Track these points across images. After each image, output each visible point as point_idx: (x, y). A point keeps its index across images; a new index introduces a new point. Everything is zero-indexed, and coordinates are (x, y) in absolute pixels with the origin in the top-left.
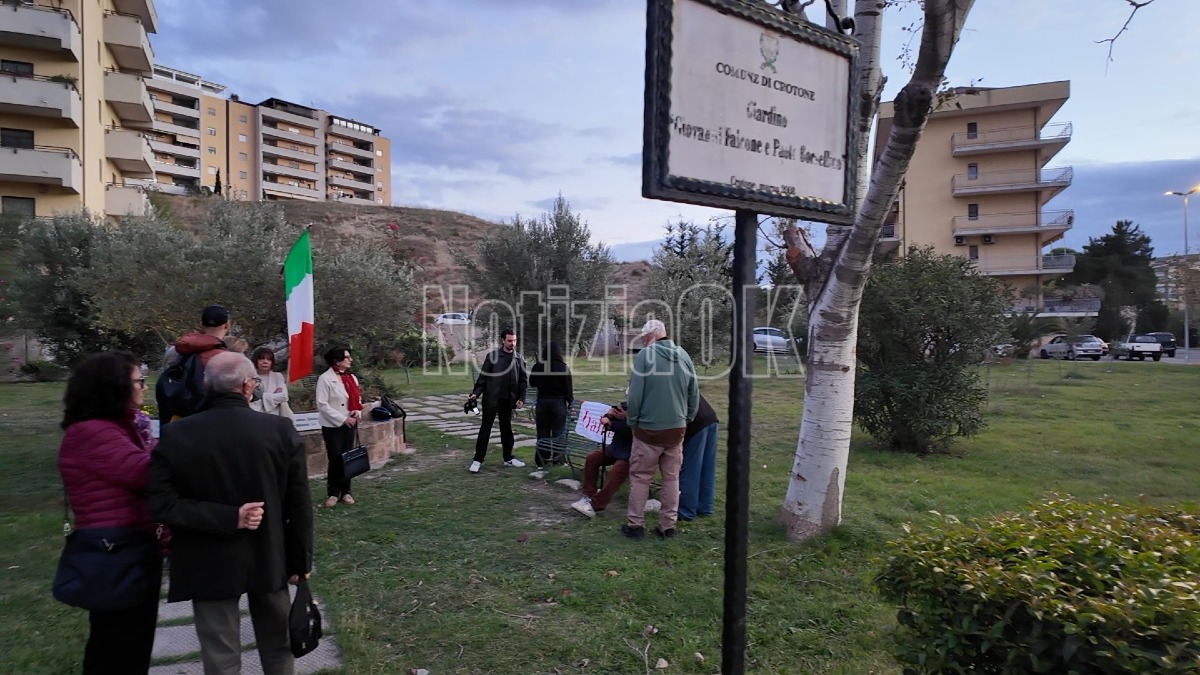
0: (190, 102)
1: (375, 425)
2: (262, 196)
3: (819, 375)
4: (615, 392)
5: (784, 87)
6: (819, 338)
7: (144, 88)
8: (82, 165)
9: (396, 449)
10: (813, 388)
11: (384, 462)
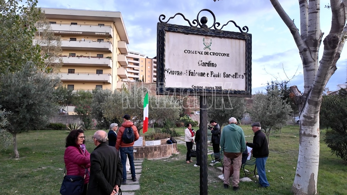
0: (137, 60)
1: (167, 145)
2: (153, 81)
3: (304, 138)
4: (247, 137)
5: (214, 54)
6: (303, 125)
7: (126, 57)
8: (112, 77)
9: (174, 152)
10: (302, 143)
11: (170, 156)
